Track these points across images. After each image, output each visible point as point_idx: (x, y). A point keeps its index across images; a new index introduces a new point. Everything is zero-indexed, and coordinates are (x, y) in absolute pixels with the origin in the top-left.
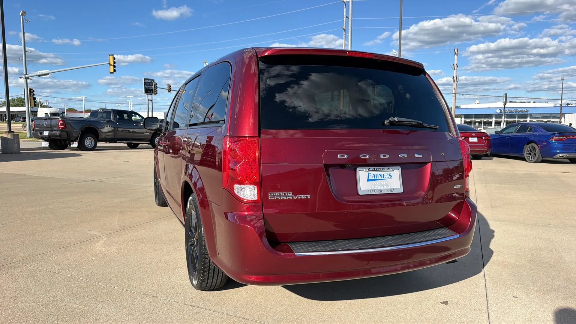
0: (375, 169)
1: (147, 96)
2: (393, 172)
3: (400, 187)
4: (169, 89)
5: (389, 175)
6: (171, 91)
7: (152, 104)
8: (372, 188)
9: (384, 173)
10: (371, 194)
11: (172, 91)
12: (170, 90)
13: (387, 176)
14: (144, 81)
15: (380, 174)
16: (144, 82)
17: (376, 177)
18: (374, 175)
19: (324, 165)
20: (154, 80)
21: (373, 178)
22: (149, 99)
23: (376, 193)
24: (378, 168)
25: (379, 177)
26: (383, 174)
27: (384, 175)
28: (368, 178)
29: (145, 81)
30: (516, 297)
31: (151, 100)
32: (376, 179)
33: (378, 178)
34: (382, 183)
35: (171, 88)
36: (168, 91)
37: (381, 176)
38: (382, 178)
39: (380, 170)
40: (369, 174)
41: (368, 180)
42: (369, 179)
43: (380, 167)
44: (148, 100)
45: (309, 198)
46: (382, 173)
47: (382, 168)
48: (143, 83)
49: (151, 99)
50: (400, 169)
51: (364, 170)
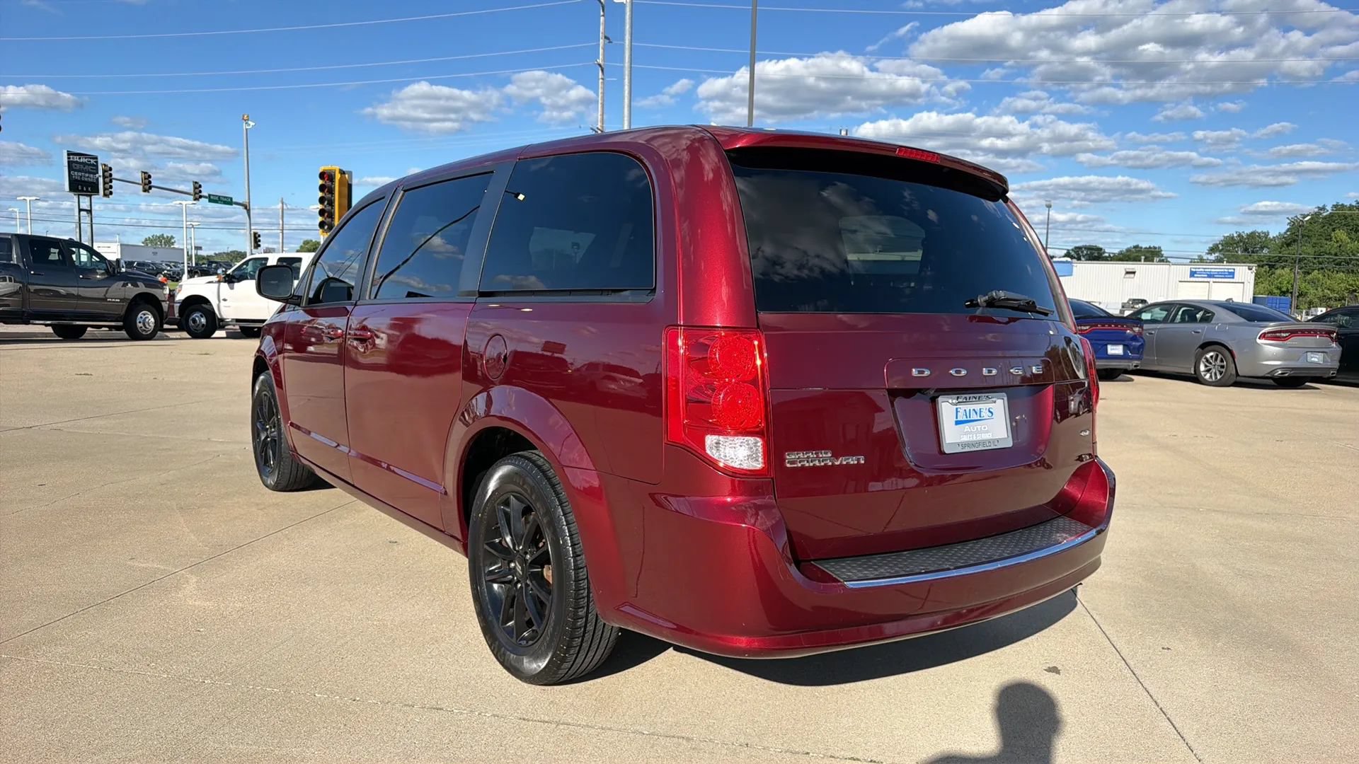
0: (966, 398)
1: (76, 198)
2: (994, 404)
3: (1006, 436)
4: (145, 184)
5: (990, 411)
6: (150, 188)
7: (92, 221)
8: (965, 439)
9: (981, 406)
10: (964, 450)
11: (153, 189)
12: (147, 187)
13: (985, 414)
14: (69, 158)
15: (974, 410)
16: (69, 162)
17: (968, 415)
18: (965, 410)
19: (888, 390)
20: (96, 158)
21: (965, 419)
22: (81, 208)
23: (972, 450)
24: (971, 395)
25: (974, 417)
26: (978, 409)
27: (980, 412)
28: (957, 418)
29: (71, 159)
30: (1168, 649)
31: (89, 211)
32: (968, 419)
33: (972, 419)
34: (979, 427)
35: (150, 182)
36: (143, 188)
37: (976, 413)
38: (979, 418)
39: (974, 400)
40: (957, 409)
41: (958, 423)
42: (959, 419)
43: (975, 395)
44: (80, 210)
45: (863, 462)
46: (977, 407)
47: (978, 395)
48: (66, 164)
49: (89, 209)
50: (1006, 399)
51: (950, 401)
